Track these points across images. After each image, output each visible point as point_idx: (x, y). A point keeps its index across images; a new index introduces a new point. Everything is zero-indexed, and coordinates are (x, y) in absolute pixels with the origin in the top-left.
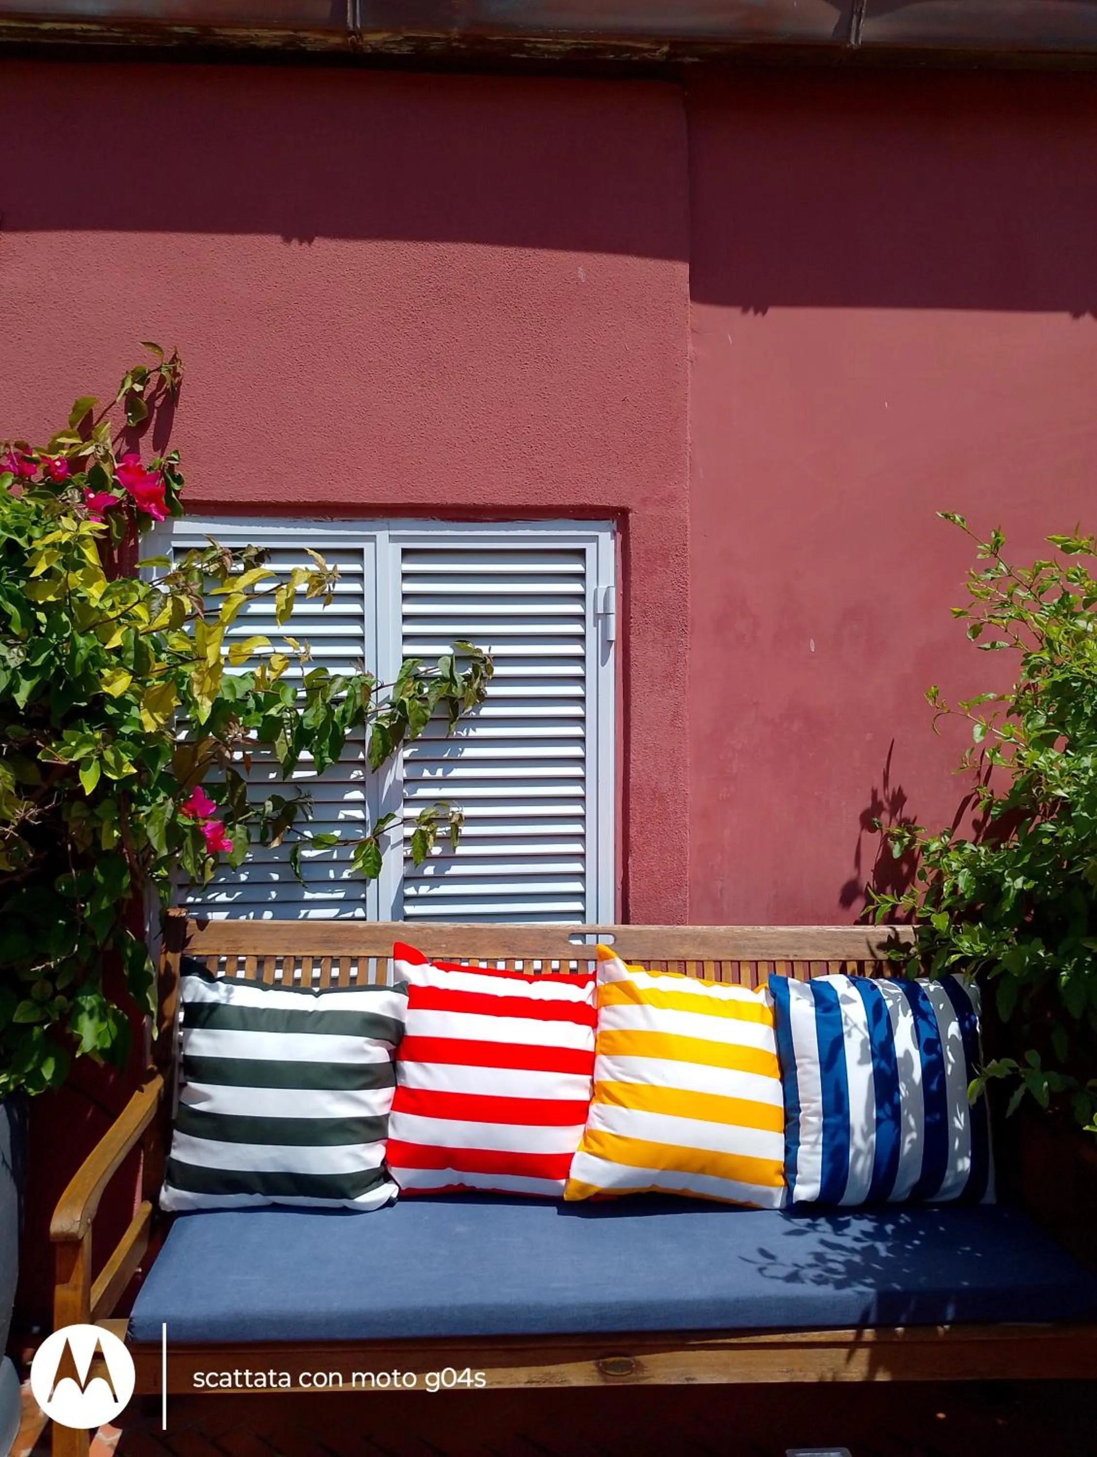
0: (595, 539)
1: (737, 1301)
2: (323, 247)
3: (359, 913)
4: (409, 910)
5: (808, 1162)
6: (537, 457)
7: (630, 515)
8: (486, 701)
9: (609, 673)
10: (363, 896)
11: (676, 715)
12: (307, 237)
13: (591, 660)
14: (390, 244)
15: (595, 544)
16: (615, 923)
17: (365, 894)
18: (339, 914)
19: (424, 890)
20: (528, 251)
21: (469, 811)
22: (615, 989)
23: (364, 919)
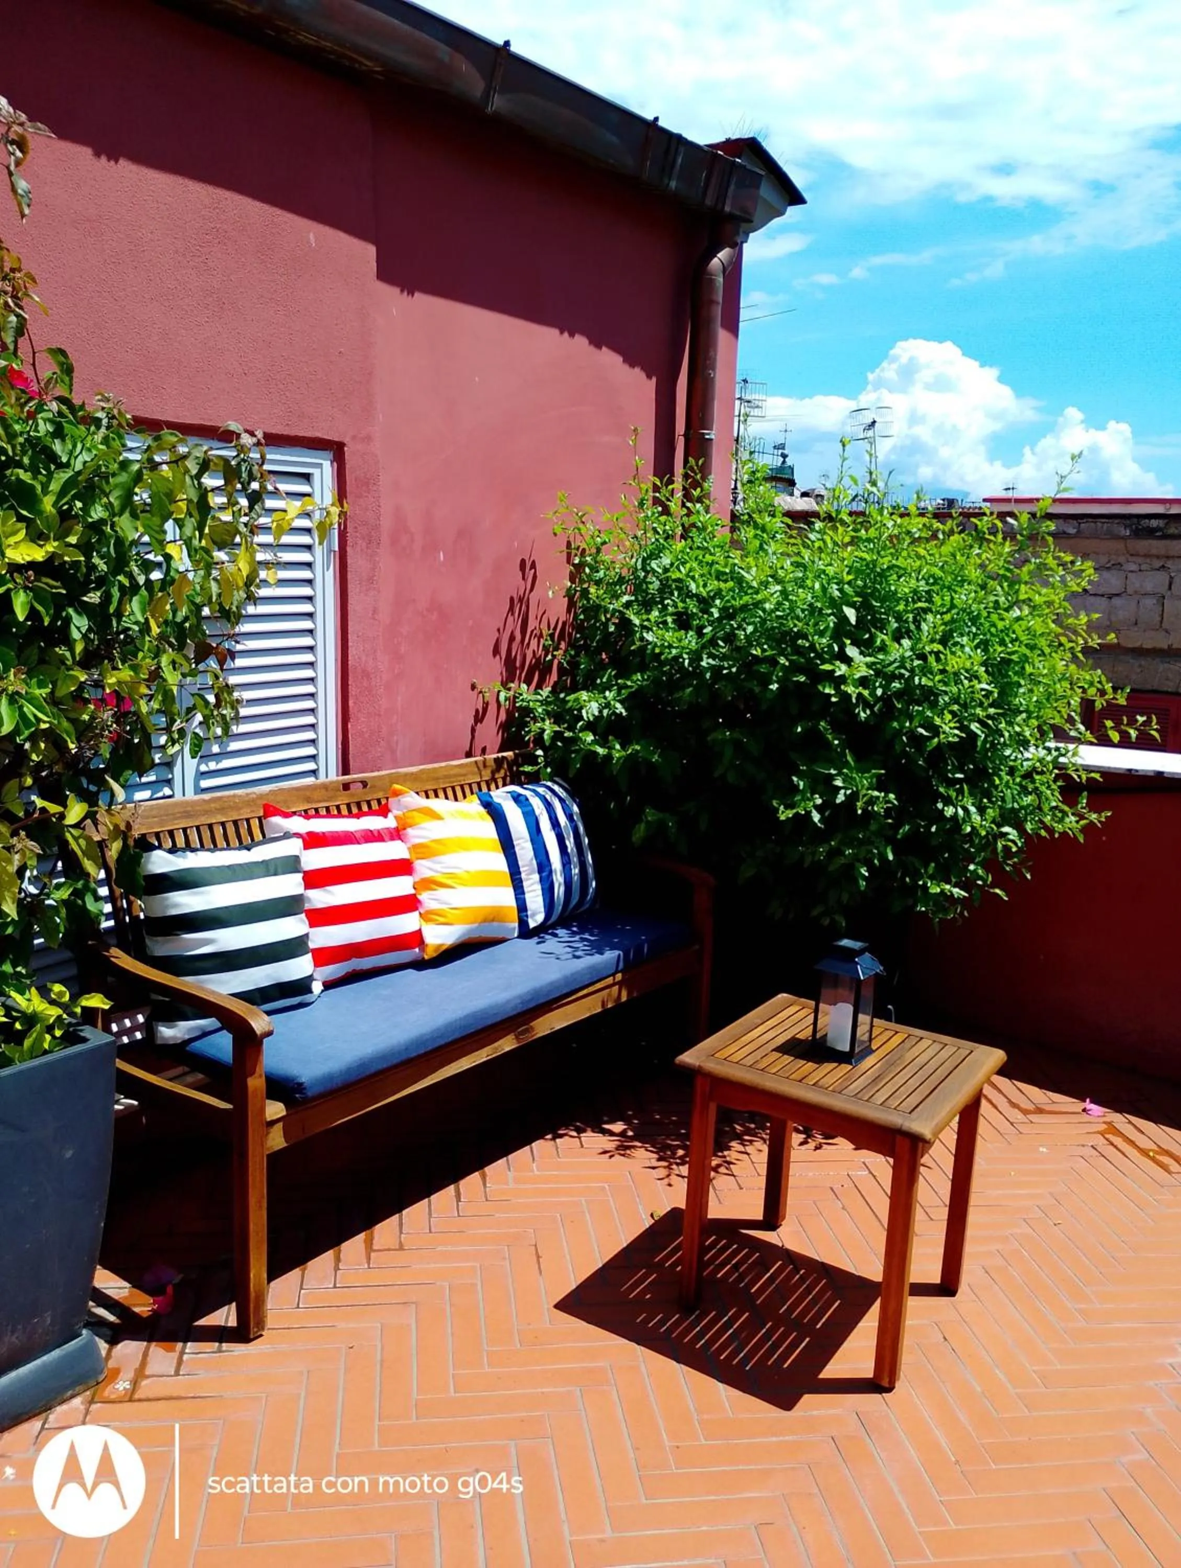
0: (320, 466)
1: (572, 975)
2: (125, 168)
3: (167, 791)
4: (205, 784)
5: (534, 902)
6: (288, 394)
7: (346, 449)
8: (258, 601)
9: (330, 575)
10: (170, 776)
11: (375, 611)
12: (114, 157)
13: (318, 567)
14: (180, 180)
15: (319, 470)
16: (338, 775)
17: (172, 774)
18: (152, 795)
19: (213, 766)
20: (278, 211)
21: (248, 695)
22: (415, 813)
23: (170, 797)
